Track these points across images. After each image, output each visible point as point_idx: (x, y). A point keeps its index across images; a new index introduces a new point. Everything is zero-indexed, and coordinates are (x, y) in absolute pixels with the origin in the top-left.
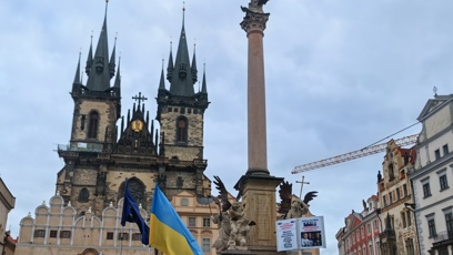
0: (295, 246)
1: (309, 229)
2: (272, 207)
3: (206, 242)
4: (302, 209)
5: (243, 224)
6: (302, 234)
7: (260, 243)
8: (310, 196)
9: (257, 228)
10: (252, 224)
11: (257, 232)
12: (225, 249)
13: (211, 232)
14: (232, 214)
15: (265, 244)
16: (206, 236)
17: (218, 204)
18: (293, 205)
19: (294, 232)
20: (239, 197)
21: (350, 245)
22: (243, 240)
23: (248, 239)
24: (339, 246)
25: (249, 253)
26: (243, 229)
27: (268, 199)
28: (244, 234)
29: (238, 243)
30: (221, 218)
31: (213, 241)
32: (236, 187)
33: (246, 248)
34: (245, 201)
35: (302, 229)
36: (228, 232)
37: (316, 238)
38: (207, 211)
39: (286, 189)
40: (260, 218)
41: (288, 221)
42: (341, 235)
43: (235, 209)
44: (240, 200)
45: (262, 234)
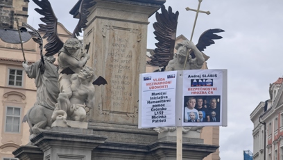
0: (171, 120)
1: (199, 91)
2: (138, 53)
3: (13, 114)
4: (194, 58)
5: (83, 81)
6: (187, 99)
7: (112, 117)
8: (209, 37)
9: (109, 91)
10: (101, 81)
11: (108, 98)
12: (47, 125)
13: (22, 96)
14: (64, 61)
15: (121, 119)
16: (14, 102)
17: (38, 40)
18: (176, 52)
19: (171, 94)
20: (78, 30)
21: (274, 134)
22: (81, 111)
23: (90, 109)
24: (255, 134)
25: (91, 134)
26: (82, 91)
27: (132, 37)
28: (84, 99)
29: (71, 116)
30: (42, 68)
31: (25, 112)
32: (74, 12)
33: (85, 125)
34: (90, 39)
35: (187, 91)
36: (54, 96)
37: (211, 109)
38: (17, 56)
39: (168, 21)
40: (115, 72)
41: (164, 75)
42: (261, 115)
43: (70, 52)
44: (81, 37)
45: (117, 103)
